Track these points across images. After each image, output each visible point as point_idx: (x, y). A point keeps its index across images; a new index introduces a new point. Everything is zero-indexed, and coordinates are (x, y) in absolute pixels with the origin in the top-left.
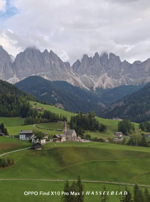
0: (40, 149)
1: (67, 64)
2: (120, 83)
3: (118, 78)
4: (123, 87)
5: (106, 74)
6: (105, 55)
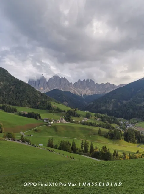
0: (50, 126)
1: (71, 83)
2: (94, 93)
3: (94, 91)
4: (95, 95)
5: (88, 89)
6: (88, 80)
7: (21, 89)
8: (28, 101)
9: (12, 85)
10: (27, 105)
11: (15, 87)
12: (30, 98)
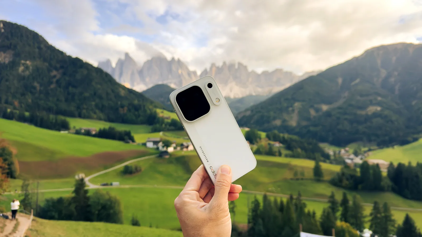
0: (168, 157)
1: (195, 73)
2: (247, 92)
3: (246, 88)
5: (234, 83)
7: (78, 77)
8: (97, 106)
9: (56, 69)
10: (95, 113)
11: (64, 74)
12: (101, 98)
